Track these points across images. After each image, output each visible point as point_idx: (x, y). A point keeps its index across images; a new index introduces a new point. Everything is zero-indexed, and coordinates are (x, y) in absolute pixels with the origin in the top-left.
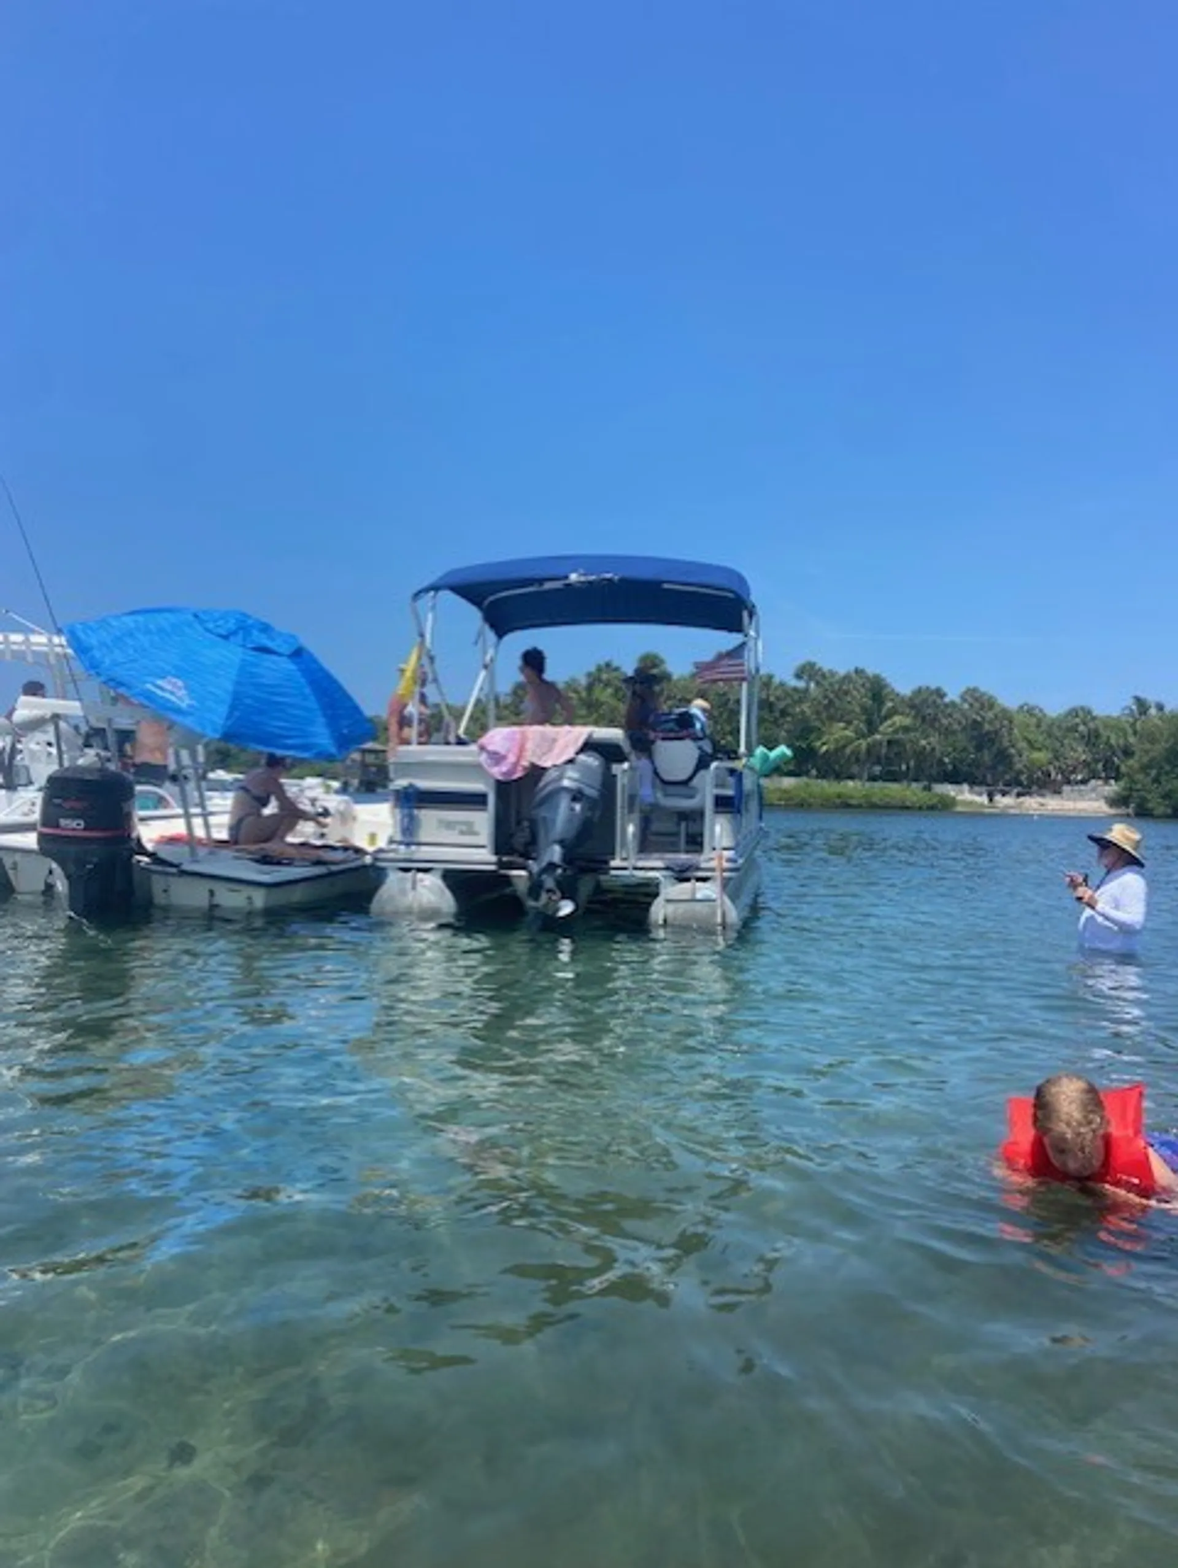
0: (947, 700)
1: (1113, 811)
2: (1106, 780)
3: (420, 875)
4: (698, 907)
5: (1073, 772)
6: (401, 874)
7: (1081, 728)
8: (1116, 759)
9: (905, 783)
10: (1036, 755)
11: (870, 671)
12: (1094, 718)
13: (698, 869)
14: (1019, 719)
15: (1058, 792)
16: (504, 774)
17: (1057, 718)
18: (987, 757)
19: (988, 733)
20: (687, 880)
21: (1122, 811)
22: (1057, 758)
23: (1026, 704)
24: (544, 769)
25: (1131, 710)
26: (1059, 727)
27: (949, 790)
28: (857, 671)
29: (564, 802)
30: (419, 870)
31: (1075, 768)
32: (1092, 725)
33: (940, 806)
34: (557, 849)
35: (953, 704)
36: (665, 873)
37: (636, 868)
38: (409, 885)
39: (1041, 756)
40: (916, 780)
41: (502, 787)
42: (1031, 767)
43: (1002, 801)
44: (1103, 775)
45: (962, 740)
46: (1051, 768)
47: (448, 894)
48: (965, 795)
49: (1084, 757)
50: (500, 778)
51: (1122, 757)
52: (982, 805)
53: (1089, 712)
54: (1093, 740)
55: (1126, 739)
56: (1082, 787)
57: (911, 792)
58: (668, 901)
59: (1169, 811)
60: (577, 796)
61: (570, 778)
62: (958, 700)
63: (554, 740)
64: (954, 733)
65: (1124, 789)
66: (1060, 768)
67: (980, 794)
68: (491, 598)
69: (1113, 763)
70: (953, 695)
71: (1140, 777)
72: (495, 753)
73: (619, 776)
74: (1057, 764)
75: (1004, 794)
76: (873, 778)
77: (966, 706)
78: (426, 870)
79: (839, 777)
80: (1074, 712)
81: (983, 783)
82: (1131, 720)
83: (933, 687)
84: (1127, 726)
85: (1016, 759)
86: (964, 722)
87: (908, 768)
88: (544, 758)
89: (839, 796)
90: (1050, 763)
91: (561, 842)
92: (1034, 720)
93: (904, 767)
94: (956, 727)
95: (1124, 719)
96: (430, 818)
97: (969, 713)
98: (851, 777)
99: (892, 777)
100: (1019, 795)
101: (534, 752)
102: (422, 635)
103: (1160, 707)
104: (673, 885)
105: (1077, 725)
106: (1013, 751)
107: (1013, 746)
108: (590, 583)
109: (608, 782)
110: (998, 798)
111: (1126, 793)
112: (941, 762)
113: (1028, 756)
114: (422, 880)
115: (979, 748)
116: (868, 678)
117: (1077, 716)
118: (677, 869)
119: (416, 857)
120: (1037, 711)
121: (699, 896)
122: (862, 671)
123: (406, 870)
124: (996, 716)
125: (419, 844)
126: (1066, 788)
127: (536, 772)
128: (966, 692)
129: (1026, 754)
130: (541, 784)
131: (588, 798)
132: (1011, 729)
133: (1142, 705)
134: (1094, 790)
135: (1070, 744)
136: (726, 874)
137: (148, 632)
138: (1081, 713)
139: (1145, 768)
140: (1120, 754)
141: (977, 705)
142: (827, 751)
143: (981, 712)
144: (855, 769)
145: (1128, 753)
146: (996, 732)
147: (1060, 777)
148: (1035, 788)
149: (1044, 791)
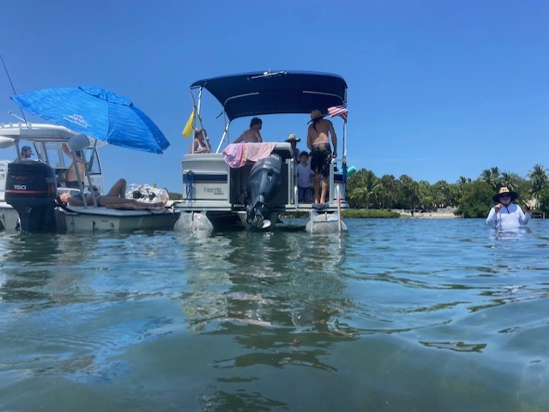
0: (395, 179)
1: (456, 216)
2: (453, 206)
3: (195, 214)
4: (329, 225)
5: (441, 204)
6: (186, 214)
7: (443, 188)
8: (455, 199)
9: (381, 209)
10: (427, 198)
11: (368, 169)
12: (447, 185)
13: (328, 208)
14: (420, 185)
15: (435, 211)
16: (234, 165)
17: (433, 185)
18: (410, 199)
19: (410, 190)
20: (324, 213)
21: (460, 216)
22: (434, 199)
23: (422, 180)
24: (254, 162)
25: (460, 181)
26: (435, 189)
27: (398, 211)
28: (363, 169)
29: (264, 176)
30: (195, 212)
31: (441, 202)
32: (446, 187)
33: (394, 217)
34: (261, 196)
35: (397, 181)
36: (313, 210)
37: (298, 208)
38: (191, 219)
39: (429, 198)
40: (385, 208)
41: (234, 172)
42: (425, 203)
43: (416, 214)
44: (451, 204)
45: (401, 193)
46: (432, 202)
47: (209, 222)
48: (403, 213)
49: (444, 198)
50: (232, 167)
51: (458, 198)
52: (409, 216)
53: (445, 182)
54: (447, 192)
55: (459, 191)
56: (444, 209)
57: (384, 212)
58: (314, 222)
59: (476, 216)
60: (270, 173)
61: (267, 164)
62: (399, 179)
63: (258, 149)
64: (398, 191)
65: (460, 208)
66: (436, 202)
67: (408, 212)
68: (228, 99)
69: (454, 200)
70: (397, 178)
71: (465, 204)
72: (230, 155)
73: (289, 164)
74: (434, 201)
75: (417, 212)
76: (370, 208)
77: (402, 181)
78: (199, 212)
79: (358, 208)
80: (439, 183)
81: (409, 209)
82: (460, 185)
83: (390, 175)
84: (459, 187)
85: (420, 199)
86: (401, 187)
87: (382, 204)
88: (253, 158)
89: (358, 214)
90: (432, 201)
91: (263, 194)
92: (425, 186)
93: (380, 204)
94: (399, 189)
95: (457, 184)
96: (200, 188)
97: (403, 184)
98: (362, 208)
99: (376, 207)
100: (422, 212)
101: (248, 154)
102: (196, 108)
103: (470, 180)
104: (316, 215)
105: (441, 187)
106: (419, 196)
107: (419, 195)
108: (273, 75)
109: (284, 167)
110: (415, 213)
111: (461, 210)
112: (394, 201)
113: (424, 199)
114: (196, 216)
115: (407, 196)
116: (367, 172)
117: (441, 184)
118: (318, 208)
119: (193, 205)
120: (426, 183)
121: (329, 220)
122: (365, 170)
123: (189, 212)
124: (412, 184)
125: (195, 199)
126: (439, 210)
127: (250, 164)
128: (402, 176)
129: (423, 198)
130: (253, 169)
131: (276, 173)
132: (418, 189)
133: (463, 180)
134: (449, 209)
135: (439, 194)
136: (342, 210)
137: (58, 95)
138: (442, 183)
139: (467, 201)
140: (457, 197)
141: (406, 181)
142: (353, 198)
143: (408, 184)
144: (363, 205)
145: (459, 196)
146: (413, 190)
147: (436, 205)
148: (427, 210)
149: (431, 211)
